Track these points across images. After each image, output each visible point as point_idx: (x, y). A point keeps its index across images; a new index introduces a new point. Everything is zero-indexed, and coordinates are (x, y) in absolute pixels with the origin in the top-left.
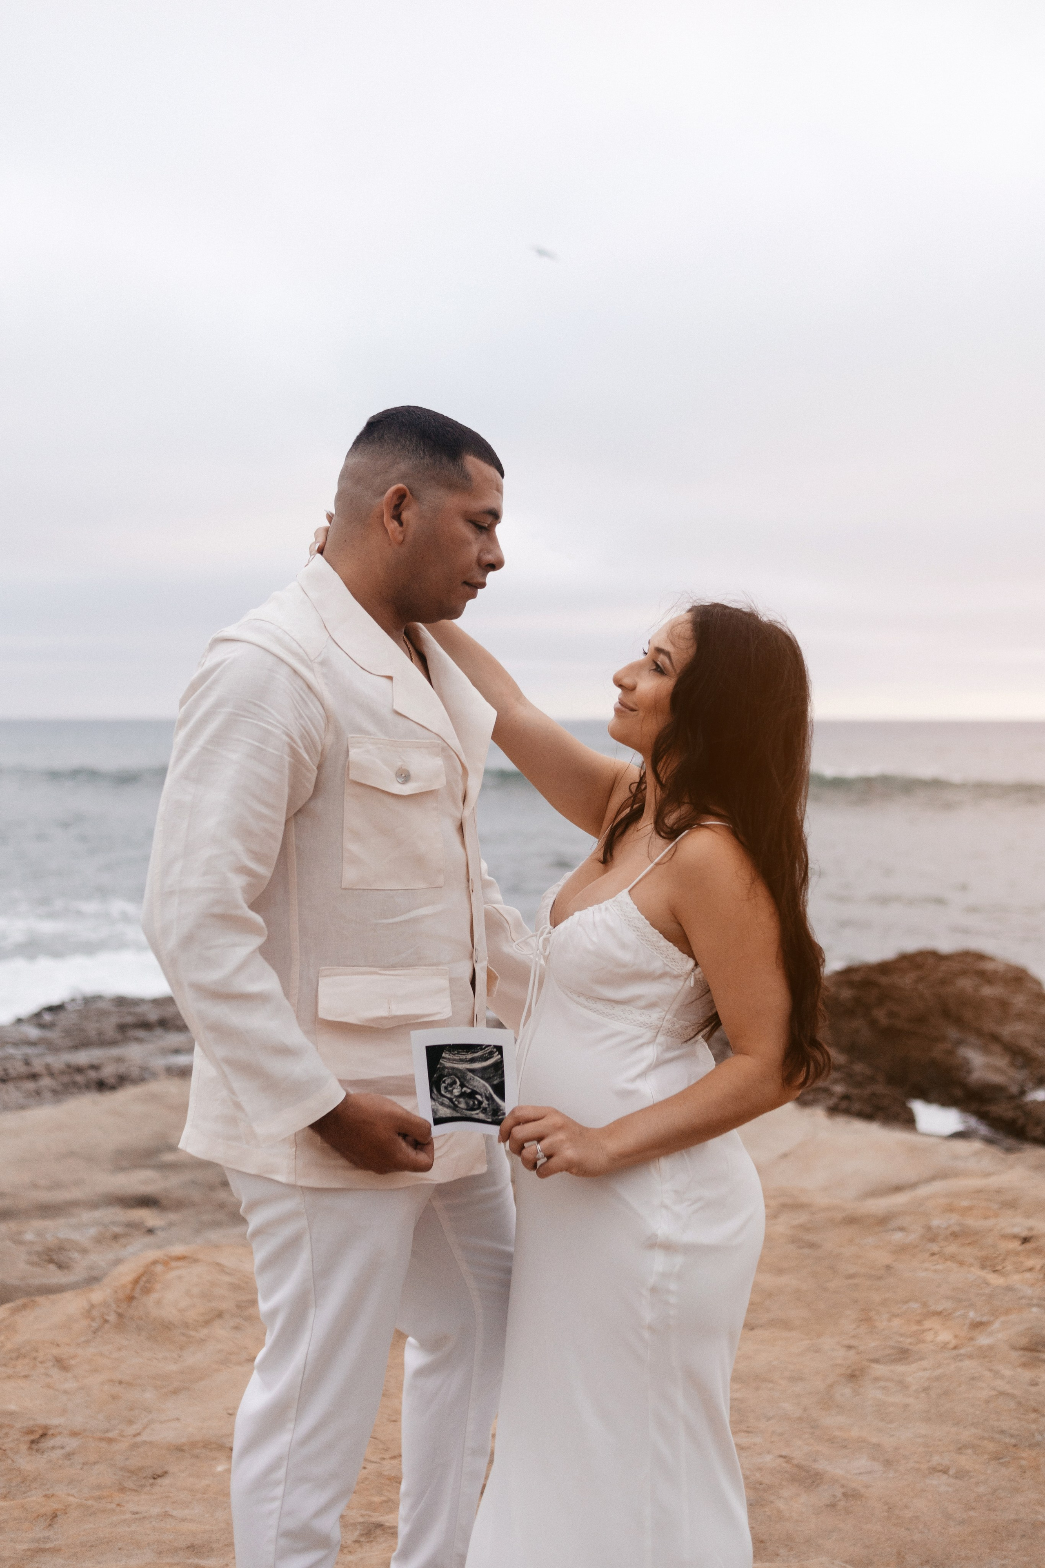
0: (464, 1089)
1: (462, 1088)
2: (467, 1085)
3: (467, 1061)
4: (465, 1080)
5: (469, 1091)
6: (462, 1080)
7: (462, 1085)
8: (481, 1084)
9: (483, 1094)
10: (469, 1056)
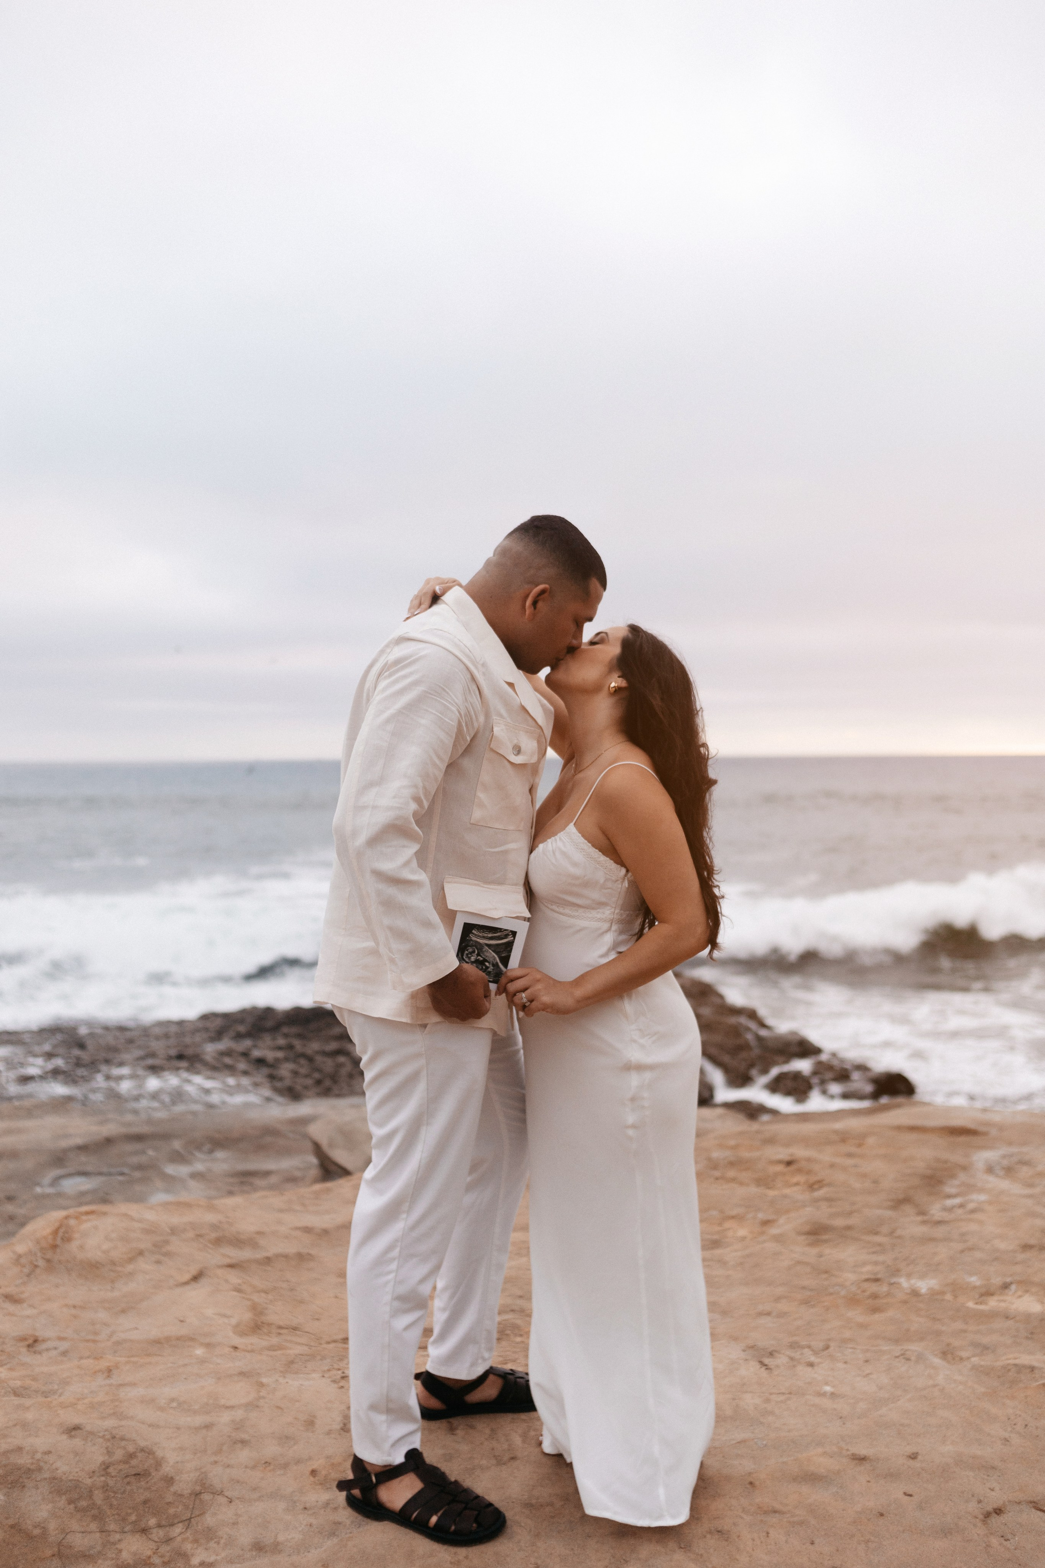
0: (479, 957)
1: (478, 956)
2: (481, 955)
3: (487, 938)
4: (482, 951)
5: (482, 959)
6: (479, 951)
7: (478, 955)
8: (491, 955)
9: (491, 962)
10: (490, 935)
